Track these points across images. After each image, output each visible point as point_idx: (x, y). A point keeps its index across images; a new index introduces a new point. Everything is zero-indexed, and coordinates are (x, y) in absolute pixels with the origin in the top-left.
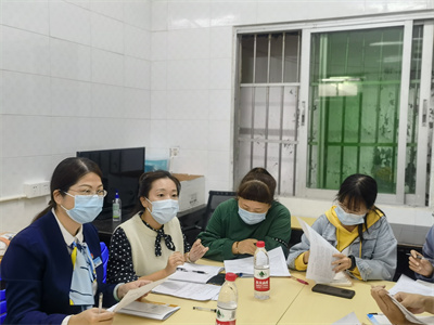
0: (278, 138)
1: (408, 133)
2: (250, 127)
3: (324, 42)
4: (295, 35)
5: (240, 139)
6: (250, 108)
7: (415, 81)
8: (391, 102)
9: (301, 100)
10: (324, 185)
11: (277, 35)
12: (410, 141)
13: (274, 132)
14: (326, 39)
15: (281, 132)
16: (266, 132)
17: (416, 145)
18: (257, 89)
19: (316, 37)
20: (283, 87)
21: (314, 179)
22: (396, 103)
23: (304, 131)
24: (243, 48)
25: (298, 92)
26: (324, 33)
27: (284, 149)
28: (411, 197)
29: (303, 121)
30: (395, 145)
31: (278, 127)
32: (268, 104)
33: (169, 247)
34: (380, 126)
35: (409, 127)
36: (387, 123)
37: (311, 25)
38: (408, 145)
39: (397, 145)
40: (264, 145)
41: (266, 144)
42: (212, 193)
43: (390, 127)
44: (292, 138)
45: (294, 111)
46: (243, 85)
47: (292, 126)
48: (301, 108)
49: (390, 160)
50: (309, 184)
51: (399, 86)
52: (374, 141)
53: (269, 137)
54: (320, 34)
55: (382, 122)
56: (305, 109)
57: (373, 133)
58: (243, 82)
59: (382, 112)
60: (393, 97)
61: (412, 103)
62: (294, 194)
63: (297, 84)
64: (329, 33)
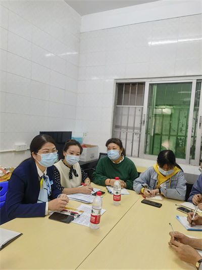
0: (132, 130)
1: (192, 132)
2: (120, 125)
3: (155, 88)
4: (142, 84)
5: (115, 130)
6: (120, 117)
7: (197, 108)
8: (185, 117)
9: (144, 113)
10: (152, 153)
11: (134, 84)
12: (193, 135)
13: (130, 128)
14: (156, 87)
15: (134, 128)
16: (127, 128)
17: (196, 137)
18: (124, 108)
19: (151, 85)
20: (136, 108)
21: (148, 150)
22: (187, 117)
23: (144, 128)
24: (119, 89)
25: (142, 110)
26: (155, 84)
27: (135, 136)
28: (192, 161)
29: (144, 123)
30: (186, 136)
31: (132, 126)
32: (128, 115)
33: (75, 175)
34: (180, 127)
35: (193, 128)
36: (183, 126)
37: (149, 80)
38: (192, 137)
39: (187, 136)
40: (125, 133)
41: (127, 133)
42: (101, 154)
43: (184, 128)
44: (139, 131)
45: (140, 119)
46: (118, 106)
47: (139, 126)
48: (143, 118)
49: (184, 143)
50: (145, 152)
51: (189, 110)
52: (176, 134)
53: (128, 130)
54: (153, 84)
55: (180, 126)
56: (145, 118)
57: (176, 131)
58: (118, 104)
59: (181, 121)
60: (186, 115)
61: (195, 117)
62: (138, 157)
63: (142, 106)
64: (158, 84)
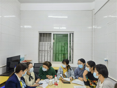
4: (50, 34)
7: (70, 43)
11: (46, 34)
16: (45, 51)
17: (71, 53)
18: (43, 43)
28: (70, 62)
31: (47, 50)
33: (32, 79)
42: (35, 64)
44: (50, 52)
46: (40, 42)
53: (43, 52)
64: (56, 34)
